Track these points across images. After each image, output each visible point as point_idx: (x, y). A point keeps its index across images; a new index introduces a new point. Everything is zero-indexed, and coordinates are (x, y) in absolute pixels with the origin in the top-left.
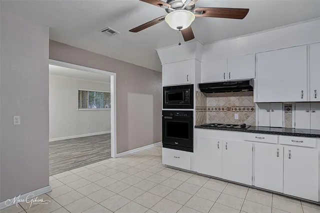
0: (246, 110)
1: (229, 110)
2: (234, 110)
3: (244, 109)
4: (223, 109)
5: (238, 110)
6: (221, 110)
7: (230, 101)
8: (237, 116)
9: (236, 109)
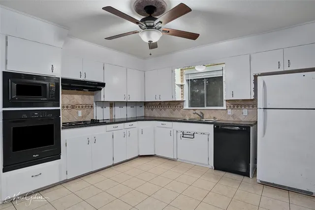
0: (87, 108)
1: (73, 108)
2: (77, 108)
3: (86, 107)
4: (67, 107)
5: (81, 108)
6: (65, 108)
7: (74, 99)
8: (80, 113)
9: (79, 107)
